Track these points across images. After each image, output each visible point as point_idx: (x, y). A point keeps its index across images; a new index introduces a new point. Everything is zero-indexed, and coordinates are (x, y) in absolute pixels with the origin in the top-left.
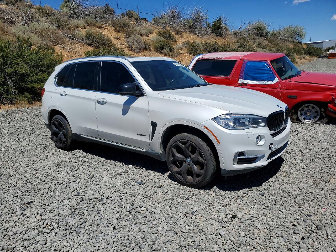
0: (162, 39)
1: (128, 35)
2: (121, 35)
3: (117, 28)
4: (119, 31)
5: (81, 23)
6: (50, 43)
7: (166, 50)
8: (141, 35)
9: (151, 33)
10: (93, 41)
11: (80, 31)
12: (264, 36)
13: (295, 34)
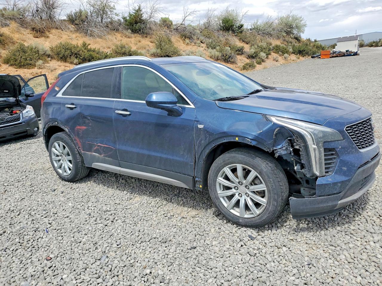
12: (233, 31)
13: (291, 27)
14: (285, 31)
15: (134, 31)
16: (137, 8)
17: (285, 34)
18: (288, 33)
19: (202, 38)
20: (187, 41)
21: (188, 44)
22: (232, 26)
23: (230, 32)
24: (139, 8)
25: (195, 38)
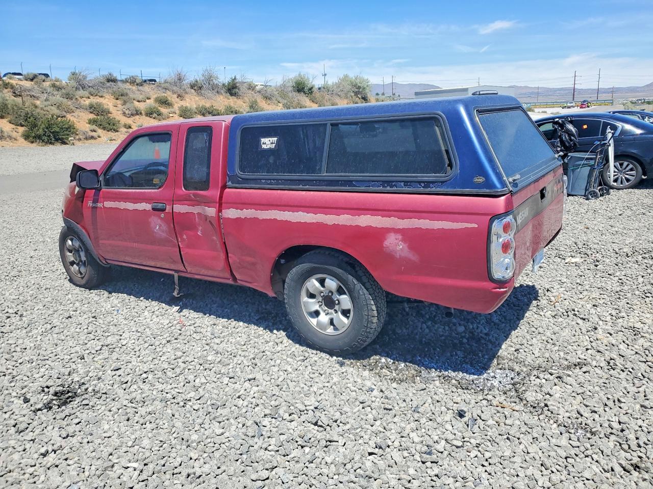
0: (157, 105)
1: (125, 103)
2: (119, 102)
3: (117, 97)
4: (117, 99)
5: (86, 93)
6: (65, 114)
7: (155, 115)
8: (138, 101)
9: (149, 99)
10: (94, 111)
11: (85, 101)
12: (304, 92)
13: (359, 88)
14: (353, 92)
15: (231, 94)
16: (233, 78)
17: (353, 94)
18: (356, 94)
19: (280, 99)
20: (269, 102)
21: (269, 104)
22: (304, 88)
23: (302, 93)
24: (235, 78)
25: (274, 99)
